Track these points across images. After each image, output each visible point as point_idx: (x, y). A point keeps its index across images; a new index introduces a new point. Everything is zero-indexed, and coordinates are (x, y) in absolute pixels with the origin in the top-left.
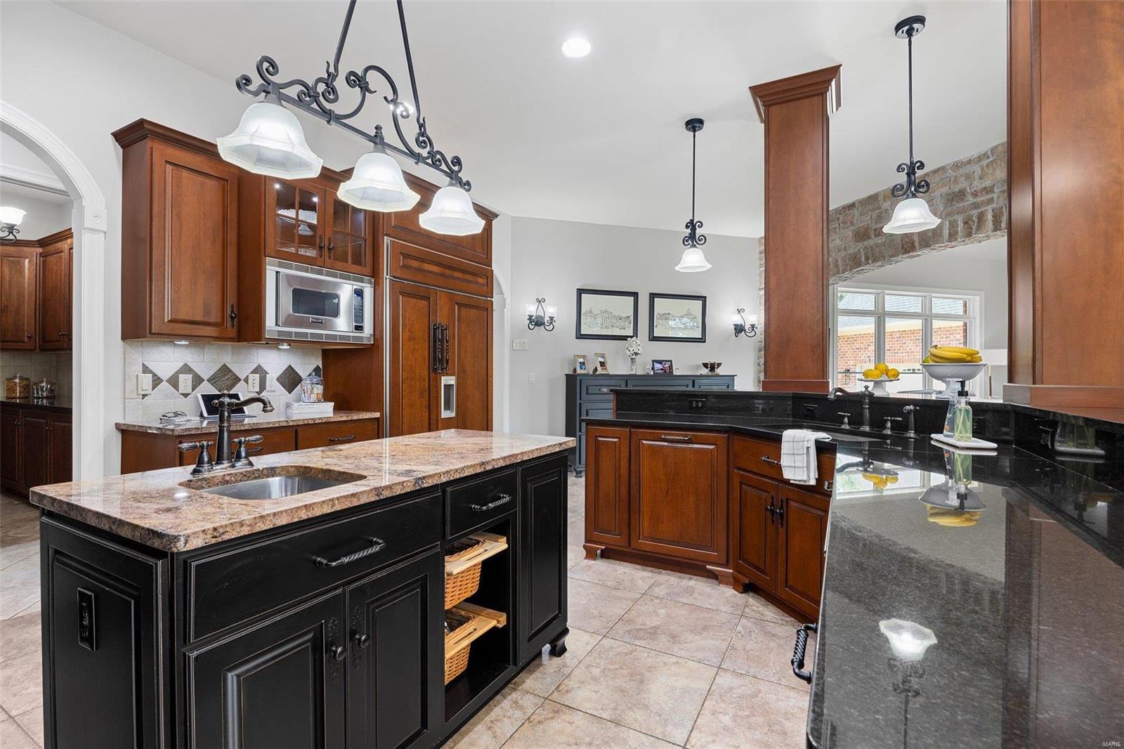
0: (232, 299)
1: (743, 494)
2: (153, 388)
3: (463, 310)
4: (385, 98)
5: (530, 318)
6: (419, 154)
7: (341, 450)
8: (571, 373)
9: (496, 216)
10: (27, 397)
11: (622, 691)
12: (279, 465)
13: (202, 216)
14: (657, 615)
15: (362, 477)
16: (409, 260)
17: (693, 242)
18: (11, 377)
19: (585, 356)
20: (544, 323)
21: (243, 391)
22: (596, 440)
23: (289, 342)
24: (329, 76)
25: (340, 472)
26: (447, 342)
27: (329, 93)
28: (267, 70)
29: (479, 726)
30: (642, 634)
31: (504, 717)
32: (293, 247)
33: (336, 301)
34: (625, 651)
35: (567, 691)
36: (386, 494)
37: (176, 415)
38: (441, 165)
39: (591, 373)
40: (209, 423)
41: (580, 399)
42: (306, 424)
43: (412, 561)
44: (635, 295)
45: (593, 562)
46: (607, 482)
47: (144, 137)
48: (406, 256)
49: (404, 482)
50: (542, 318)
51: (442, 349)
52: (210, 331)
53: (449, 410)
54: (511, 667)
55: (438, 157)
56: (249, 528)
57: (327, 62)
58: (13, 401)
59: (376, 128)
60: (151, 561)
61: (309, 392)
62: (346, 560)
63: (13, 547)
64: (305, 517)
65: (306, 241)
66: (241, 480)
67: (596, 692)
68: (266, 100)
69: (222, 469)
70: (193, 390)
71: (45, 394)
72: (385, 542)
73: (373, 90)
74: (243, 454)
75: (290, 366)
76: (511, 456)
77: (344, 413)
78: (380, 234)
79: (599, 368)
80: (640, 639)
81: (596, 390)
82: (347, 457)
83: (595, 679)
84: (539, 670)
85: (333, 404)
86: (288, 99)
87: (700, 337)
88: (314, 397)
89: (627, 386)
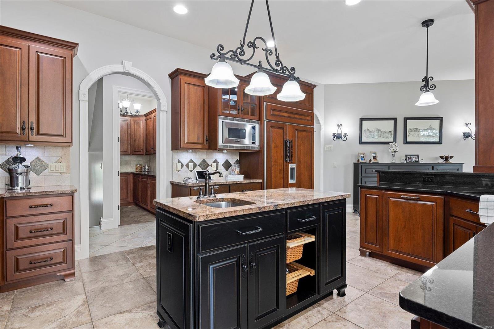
0: (207, 133)
1: (455, 230)
2: (181, 169)
3: (300, 133)
4: (263, 49)
5: (334, 135)
6: (276, 69)
7: (246, 193)
8: (357, 162)
9: (315, 86)
10: (141, 172)
11: (373, 318)
12: (225, 197)
13: (197, 102)
14: (398, 288)
15: (254, 203)
16: (274, 112)
17: (427, 89)
18: (137, 164)
19: (365, 153)
20: (341, 137)
21: (211, 170)
22: (366, 196)
23: (227, 150)
24: (241, 46)
25: (246, 201)
26: (292, 148)
27: (242, 53)
28: (220, 49)
29: (302, 317)
30: (387, 295)
31: (313, 316)
32: (228, 110)
33: (244, 131)
34: (377, 301)
35: (344, 312)
36: (263, 210)
37: (188, 178)
38: (286, 72)
39: (368, 162)
40: (199, 182)
41: (361, 176)
42: (233, 184)
43: (273, 238)
44: (395, 119)
45: (365, 258)
46: (372, 218)
47: (178, 75)
48: (273, 110)
49: (270, 206)
50: (340, 134)
51: (290, 151)
52: (199, 146)
53: (293, 179)
54: (316, 294)
55: (285, 69)
56: (216, 216)
57: (241, 41)
58: (138, 173)
59: (259, 62)
60: (189, 224)
61: (234, 171)
62: (248, 233)
63: (140, 224)
64: (234, 215)
65: (233, 108)
66: (212, 202)
67: (359, 316)
68: (220, 61)
69: (206, 197)
70: (194, 169)
71: (146, 171)
72: (262, 228)
73: (258, 47)
74: (213, 193)
75: (227, 160)
76: (316, 199)
77: (248, 180)
78: (262, 101)
79: (373, 160)
80: (386, 297)
81: (370, 171)
82: (248, 196)
83: (359, 310)
84: (331, 301)
85: (243, 175)
86: (227, 58)
87: (439, 141)
88: (236, 173)
89: (389, 169)
